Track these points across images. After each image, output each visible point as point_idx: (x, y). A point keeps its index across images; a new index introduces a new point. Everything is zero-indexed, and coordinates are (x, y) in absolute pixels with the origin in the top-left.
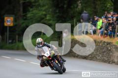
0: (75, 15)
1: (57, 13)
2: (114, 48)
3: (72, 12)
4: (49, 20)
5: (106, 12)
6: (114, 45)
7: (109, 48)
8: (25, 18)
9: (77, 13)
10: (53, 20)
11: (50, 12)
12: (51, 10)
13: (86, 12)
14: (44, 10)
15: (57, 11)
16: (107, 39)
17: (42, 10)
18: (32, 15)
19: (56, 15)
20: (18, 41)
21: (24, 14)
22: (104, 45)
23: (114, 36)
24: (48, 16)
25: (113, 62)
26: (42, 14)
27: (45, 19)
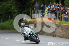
0: (30, 5)
1: (18, 4)
3: (28, 4)
4: (14, 9)
5: (51, 3)
9: (32, 4)
10: (16, 10)
11: (14, 4)
12: (14, 3)
13: (38, 3)
14: (10, 3)
15: (19, 4)
17: (8, 3)
19: (18, 6)
23: (56, 18)
24: (13, 6)
25: (56, 36)
26: (9, 6)
27: (11, 9)
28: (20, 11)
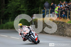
1: (28, 3)
2: (67, 26)
3: (38, 3)
4: (23, 8)
6: (67, 24)
7: (63, 26)
8: (6, 7)
9: (41, 3)
10: (25, 8)
11: (23, 3)
12: (23, 1)
15: (28, 2)
16: (62, 20)
17: (17, 2)
18: (11, 5)
19: (27, 5)
20: (2, 23)
21: (6, 5)
22: (60, 24)
23: (66, 18)
24: (22, 5)
25: (66, 35)
26: (18, 4)
27: (20, 7)
28: (29, 10)
